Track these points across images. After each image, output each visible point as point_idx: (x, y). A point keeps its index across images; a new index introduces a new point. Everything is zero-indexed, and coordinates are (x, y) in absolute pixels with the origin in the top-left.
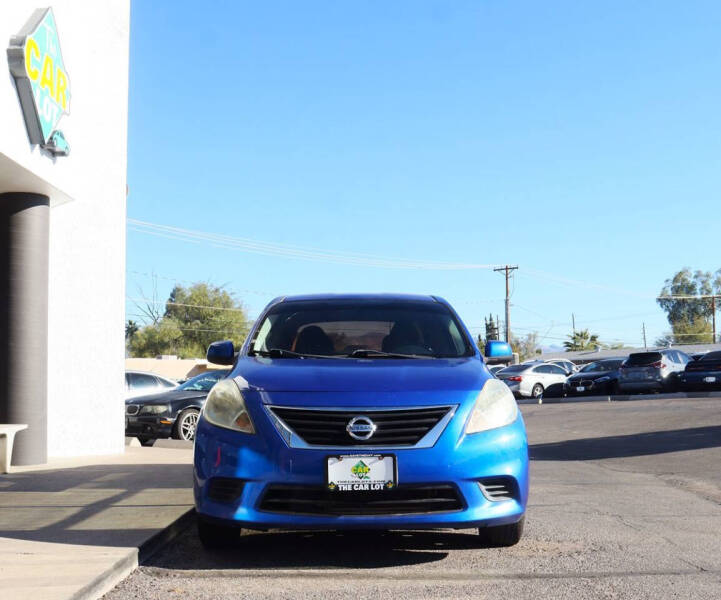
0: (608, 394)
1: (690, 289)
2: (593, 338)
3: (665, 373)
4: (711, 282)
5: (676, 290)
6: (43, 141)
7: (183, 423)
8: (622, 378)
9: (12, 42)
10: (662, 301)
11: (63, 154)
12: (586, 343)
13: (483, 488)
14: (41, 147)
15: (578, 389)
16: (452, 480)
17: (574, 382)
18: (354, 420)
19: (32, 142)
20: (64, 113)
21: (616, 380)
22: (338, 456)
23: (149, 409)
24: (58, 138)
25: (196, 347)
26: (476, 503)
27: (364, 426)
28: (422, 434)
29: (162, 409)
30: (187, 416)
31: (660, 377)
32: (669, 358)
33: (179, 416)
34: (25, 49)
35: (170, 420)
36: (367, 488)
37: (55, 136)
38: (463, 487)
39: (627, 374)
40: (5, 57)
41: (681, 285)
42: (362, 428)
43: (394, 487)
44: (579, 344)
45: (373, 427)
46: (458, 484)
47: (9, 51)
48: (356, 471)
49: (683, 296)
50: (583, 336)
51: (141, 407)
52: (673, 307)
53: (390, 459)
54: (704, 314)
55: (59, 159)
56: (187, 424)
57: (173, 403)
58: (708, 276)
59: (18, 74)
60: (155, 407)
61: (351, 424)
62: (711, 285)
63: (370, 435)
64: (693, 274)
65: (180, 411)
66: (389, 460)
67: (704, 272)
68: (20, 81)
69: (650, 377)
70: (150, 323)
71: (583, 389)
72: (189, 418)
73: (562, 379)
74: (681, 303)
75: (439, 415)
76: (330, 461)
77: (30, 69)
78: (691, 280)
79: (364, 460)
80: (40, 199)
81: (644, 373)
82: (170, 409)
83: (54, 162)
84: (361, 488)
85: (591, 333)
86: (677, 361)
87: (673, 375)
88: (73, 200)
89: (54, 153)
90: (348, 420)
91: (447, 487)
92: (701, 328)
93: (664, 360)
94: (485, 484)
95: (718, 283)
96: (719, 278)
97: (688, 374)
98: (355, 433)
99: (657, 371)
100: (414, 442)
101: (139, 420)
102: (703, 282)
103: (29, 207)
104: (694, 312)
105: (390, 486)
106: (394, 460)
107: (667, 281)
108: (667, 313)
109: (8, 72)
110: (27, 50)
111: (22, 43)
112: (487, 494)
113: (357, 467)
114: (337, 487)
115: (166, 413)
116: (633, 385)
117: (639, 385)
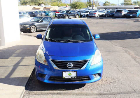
0: (112, 17)
2: (109, 2)
7: (31, 28)
12: (108, 3)
17: (106, 15)
21: (114, 15)
25: (33, 3)
26: (93, 78)
31: (122, 15)
35: (29, 28)
42: (70, 65)
46: (89, 76)
48: (69, 74)
51: (23, 25)
53: (76, 72)
57: (29, 24)
60: (26, 25)
61: (68, 64)
63: (72, 67)
73: (103, 14)
75: (86, 62)
76: (63, 73)
79: (70, 72)
81: (119, 14)
82: (29, 26)
84: (70, 78)
86: (125, 11)
87: (124, 14)
90: (67, 64)
92: (129, 1)
98: (68, 66)
100: (81, 68)
101: (23, 28)
105: (76, 77)
112: (95, 76)
114: (65, 78)
116: (117, 16)
117: (118, 16)
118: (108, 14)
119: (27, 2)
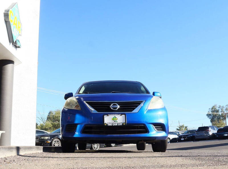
0: (192, 141)
1: (218, 111)
3: (211, 133)
4: (224, 109)
5: (213, 111)
6: (13, 42)
7: (53, 142)
8: (196, 135)
9: (5, 11)
10: (208, 115)
11: (19, 47)
12: (184, 129)
13: (154, 127)
14: (13, 44)
15: (182, 139)
16: (144, 123)
17: (180, 137)
18: (112, 104)
19: (10, 42)
20: (20, 35)
21: (194, 136)
22: (107, 115)
23: (43, 138)
24: (18, 42)
26: (152, 131)
27: (116, 106)
28: (134, 109)
29: (47, 138)
30: (55, 140)
31: (209, 135)
32: (212, 128)
33: (52, 140)
34: (9, 13)
35: (49, 141)
36: (117, 125)
37: (17, 41)
38: (147, 125)
39: (198, 134)
40: (3, 15)
41: (214, 110)
42: (115, 106)
43: (126, 124)
44: (181, 129)
45: (118, 107)
47: (4, 13)
48: (113, 119)
49: (215, 113)
50: (182, 126)
51: (40, 137)
52: (212, 117)
54: (223, 120)
55: (18, 49)
56: (55, 143)
57: (50, 136)
58: (223, 107)
59: (6, 20)
60: (44, 137)
61: (112, 105)
62: (224, 110)
63: (117, 109)
64: (218, 107)
65: (52, 139)
66: (124, 115)
67: (222, 106)
68: (7, 23)
69: (206, 135)
70: (42, 123)
71: (183, 139)
72: (55, 141)
73: (176, 136)
74: (214, 116)
76: (105, 116)
77: (11, 19)
78: (217, 109)
79: (116, 116)
80: (11, 62)
81: (204, 134)
82: (49, 138)
83: (16, 50)
84: (115, 125)
85: (185, 126)
86: (214, 129)
87: (213, 134)
88: (21, 63)
89: (16, 47)
90: (110, 104)
91: (143, 125)
92: (222, 124)
93: (210, 129)
94: (155, 126)
95: (226, 109)
96: (227, 108)
97: (218, 133)
98: (112, 108)
99: (208, 133)
100: (132, 111)
101: (39, 141)
102: (221, 109)
103: (8, 64)
104: (219, 119)
105: (124, 124)
106: (125, 116)
107: (209, 109)
108: (210, 120)
109: (4, 20)
110: (10, 13)
111: (8, 11)
112: (156, 129)
113: (114, 118)
114: (107, 124)
115: (48, 139)
116: (200, 137)
117: (202, 137)
118: (184, 137)
119: (47, 128)
